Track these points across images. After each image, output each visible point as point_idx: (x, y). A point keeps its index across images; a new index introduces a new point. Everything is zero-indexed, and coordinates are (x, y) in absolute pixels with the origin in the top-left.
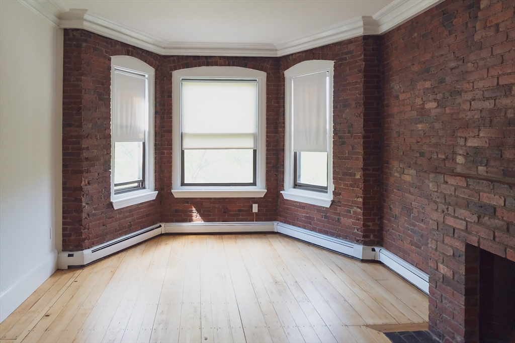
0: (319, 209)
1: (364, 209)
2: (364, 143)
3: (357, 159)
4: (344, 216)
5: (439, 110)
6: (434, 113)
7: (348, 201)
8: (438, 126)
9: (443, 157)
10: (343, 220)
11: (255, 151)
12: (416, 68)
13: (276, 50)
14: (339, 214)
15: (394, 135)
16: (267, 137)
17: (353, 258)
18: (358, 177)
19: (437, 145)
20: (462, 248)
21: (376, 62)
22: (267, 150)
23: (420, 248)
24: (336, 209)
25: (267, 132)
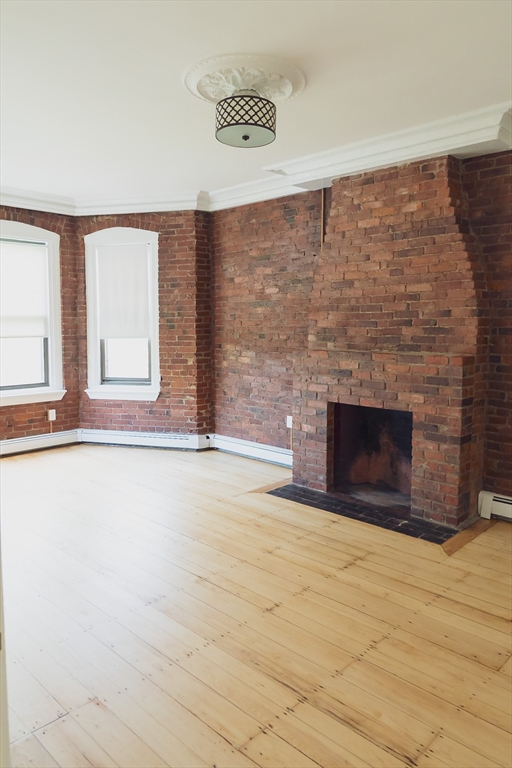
0: (142, 405)
1: (198, 397)
2: (197, 326)
3: (189, 344)
4: (174, 407)
5: (280, 295)
6: (274, 298)
7: (180, 390)
8: (279, 309)
9: (285, 337)
10: (173, 412)
11: (46, 340)
12: (253, 253)
13: (74, 207)
14: (168, 407)
15: (227, 317)
16: (64, 320)
17: (187, 450)
18: (190, 363)
19: (277, 328)
20: (324, 407)
21: (206, 240)
22: (64, 338)
23: (261, 424)
24: (164, 401)
25: (64, 315)
